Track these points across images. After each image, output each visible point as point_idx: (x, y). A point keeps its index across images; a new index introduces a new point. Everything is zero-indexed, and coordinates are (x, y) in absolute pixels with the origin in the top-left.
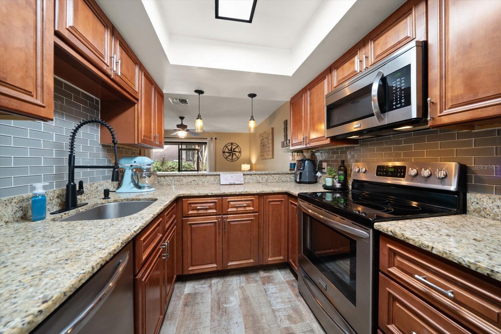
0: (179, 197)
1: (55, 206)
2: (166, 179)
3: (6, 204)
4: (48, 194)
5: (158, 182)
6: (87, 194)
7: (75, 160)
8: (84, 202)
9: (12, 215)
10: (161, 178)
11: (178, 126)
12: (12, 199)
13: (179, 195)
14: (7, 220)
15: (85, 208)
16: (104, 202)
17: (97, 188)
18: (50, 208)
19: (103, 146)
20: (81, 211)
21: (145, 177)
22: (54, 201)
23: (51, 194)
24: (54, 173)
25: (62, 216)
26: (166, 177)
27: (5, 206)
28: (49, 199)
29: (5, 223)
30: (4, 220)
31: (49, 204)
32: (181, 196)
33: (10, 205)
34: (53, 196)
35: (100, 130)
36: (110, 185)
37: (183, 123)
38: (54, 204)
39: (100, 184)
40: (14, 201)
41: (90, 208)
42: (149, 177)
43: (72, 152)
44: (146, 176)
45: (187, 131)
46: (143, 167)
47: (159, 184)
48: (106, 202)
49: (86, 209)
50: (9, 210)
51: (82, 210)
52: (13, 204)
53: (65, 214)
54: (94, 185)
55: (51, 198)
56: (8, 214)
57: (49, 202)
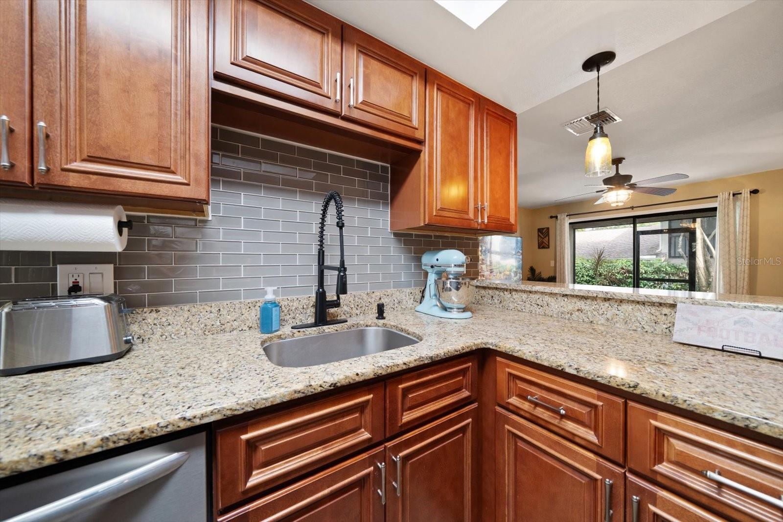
0: (484, 349)
1: (310, 318)
2: (515, 297)
3: (250, 308)
4: (300, 301)
5: (499, 302)
6: (361, 307)
7: (325, 256)
8: (343, 317)
9: (256, 320)
10: (505, 293)
11: (607, 181)
12: (256, 302)
13: (485, 344)
14: (251, 325)
15: (334, 328)
16: (369, 324)
17: (380, 299)
18: (303, 319)
19: (396, 235)
20: (326, 331)
21: (450, 290)
22: (308, 311)
23: (305, 301)
24: (314, 274)
25: (294, 333)
26: (514, 293)
27: (248, 309)
28: (302, 307)
29: (248, 329)
30: (247, 324)
31: (302, 313)
32: (491, 347)
33: (253, 309)
34: (307, 304)
35: (391, 212)
36: (407, 296)
37: (619, 172)
38: (308, 315)
39: (387, 294)
40: (258, 304)
41: (344, 329)
42: (458, 289)
43: (321, 246)
44: (451, 288)
45: (633, 187)
46: (448, 269)
47: (501, 306)
48: (372, 324)
49: (337, 330)
50: (253, 314)
51: (329, 330)
52: (257, 307)
53: (299, 332)
54: (375, 294)
55: (305, 307)
56: (251, 319)
57: (302, 311)
